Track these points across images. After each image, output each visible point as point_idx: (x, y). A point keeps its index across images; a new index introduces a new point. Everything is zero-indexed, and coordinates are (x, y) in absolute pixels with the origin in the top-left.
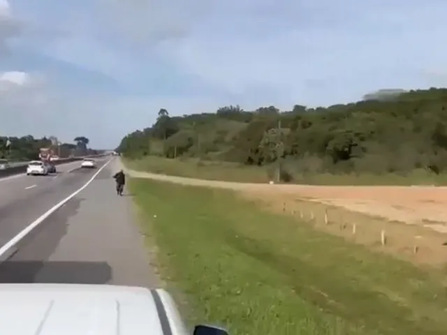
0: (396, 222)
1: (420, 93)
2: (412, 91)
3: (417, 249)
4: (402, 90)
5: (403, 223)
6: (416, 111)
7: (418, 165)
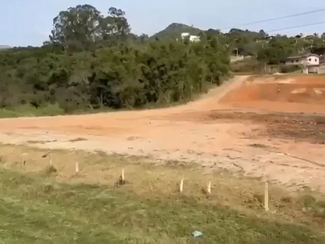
0: (9, 145)
1: (20, 49)
2: (15, 47)
3: (24, 162)
4: (8, 46)
5: (13, 145)
6: (18, 62)
7: (23, 102)
